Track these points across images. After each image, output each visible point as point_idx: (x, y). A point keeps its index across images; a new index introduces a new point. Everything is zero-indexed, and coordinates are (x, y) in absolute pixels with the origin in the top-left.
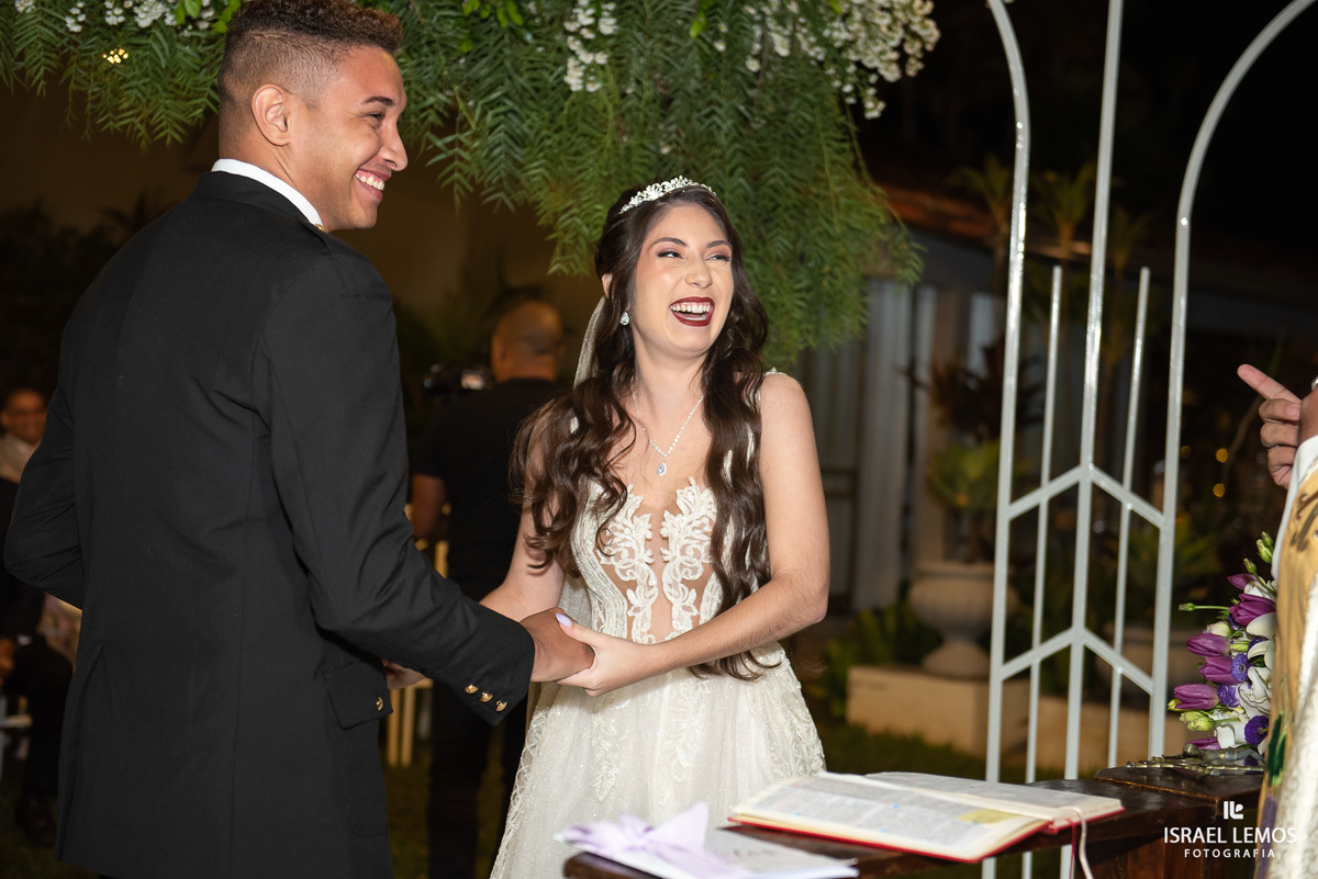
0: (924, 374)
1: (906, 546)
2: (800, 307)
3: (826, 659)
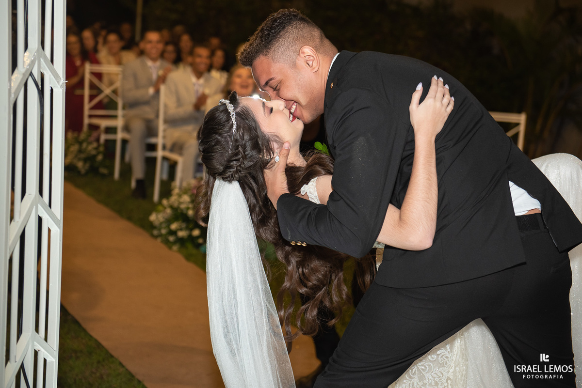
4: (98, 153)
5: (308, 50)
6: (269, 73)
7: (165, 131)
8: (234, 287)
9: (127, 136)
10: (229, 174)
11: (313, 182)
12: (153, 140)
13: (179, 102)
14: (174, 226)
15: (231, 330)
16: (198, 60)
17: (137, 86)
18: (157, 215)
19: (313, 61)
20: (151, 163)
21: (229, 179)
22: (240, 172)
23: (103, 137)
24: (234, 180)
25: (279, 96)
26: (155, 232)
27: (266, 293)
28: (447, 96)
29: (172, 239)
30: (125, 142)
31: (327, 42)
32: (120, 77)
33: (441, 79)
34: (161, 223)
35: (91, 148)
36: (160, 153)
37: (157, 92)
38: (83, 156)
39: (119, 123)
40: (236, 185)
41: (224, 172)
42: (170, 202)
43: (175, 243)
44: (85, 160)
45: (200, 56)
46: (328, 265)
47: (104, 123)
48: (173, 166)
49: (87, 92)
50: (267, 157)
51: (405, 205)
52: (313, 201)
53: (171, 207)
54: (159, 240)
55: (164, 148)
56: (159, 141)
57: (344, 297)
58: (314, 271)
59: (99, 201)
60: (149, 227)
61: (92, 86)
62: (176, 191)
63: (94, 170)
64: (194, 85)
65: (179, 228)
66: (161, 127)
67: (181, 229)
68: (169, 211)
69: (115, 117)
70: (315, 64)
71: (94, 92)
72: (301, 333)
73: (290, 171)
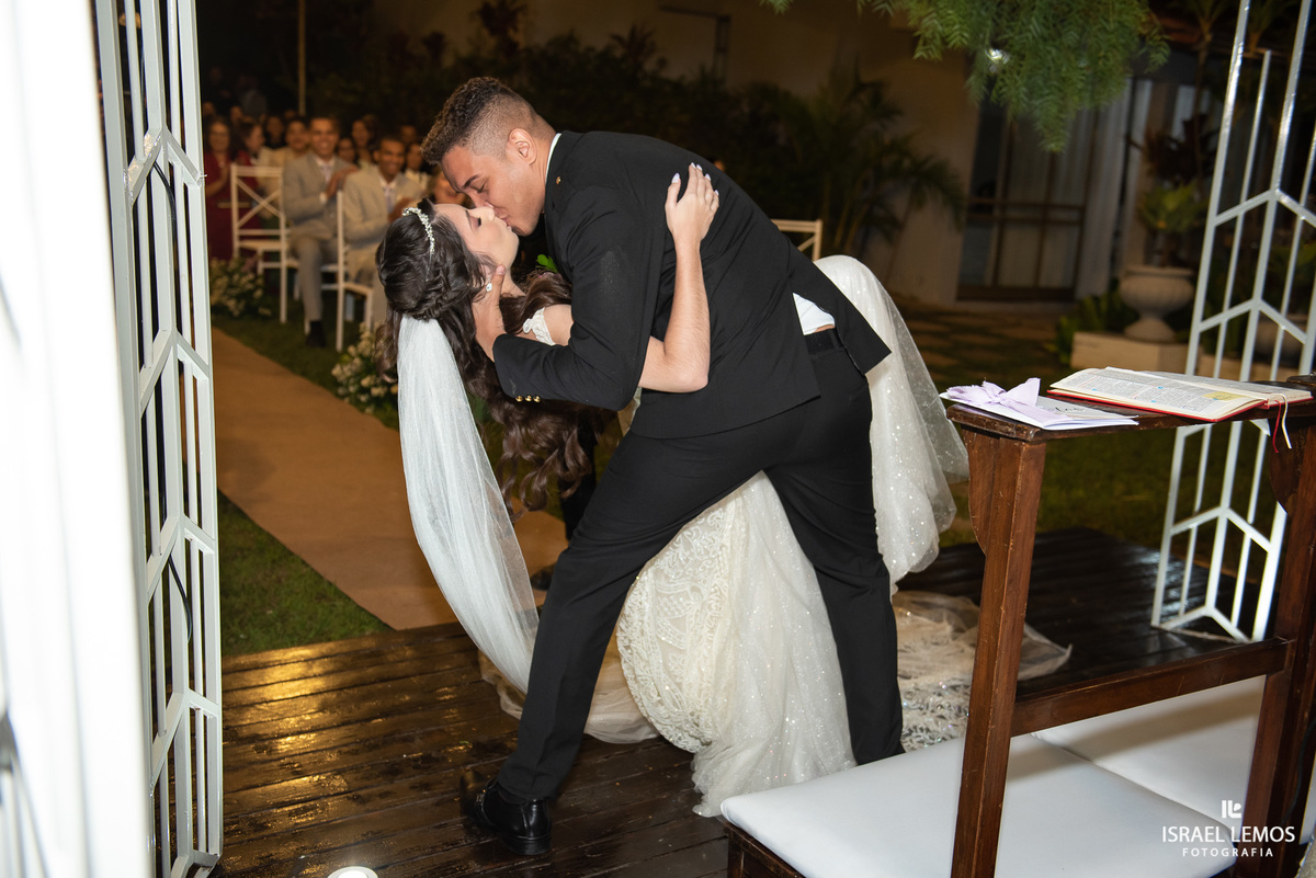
0: (1139, 137)
1: (1114, 259)
2: (1081, 80)
3: (1058, 328)
4: (257, 287)
5: (520, 135)
6: (470, 169)
7: (346, 254)
8: (440, 460)
9: (294, 263)
10: (425, 309)
11: (539, 316)
12: (331, 268)
13: (365, 215)
14: (365, 382)
15: (440, 515)
16: (386, 158)
17: (305, 195)
18: (342, 368)
19: (528, 148)
20: (329, 299)
21: (425, 317)
22: (441, 305)
23: (262, 266)
24: (432, 317)
25: (487, 201)
26: (341, 391)
27: (483, 464)
28: (710, 190)
29: (363, 398)
30: (292, 271)
31: (540, 121)
32: (280, 182)
33: (699, 167)
34: (348, 378)
35: (245, 281)
36: (341, 286)
37: (332, 199)
38: (234, 292)
39: (282, 246)
40: (434, 325)
41: (419, 306)
42: (360, 350)
43: (368, 403)
44: (238, 298)
45: (389, 153)
46: (559, 420)
47: (262, 247)
48: (360, 301)
49: (235, 205)
50: (475, 285)
51: (670, 336)
52: (542, 340)
53: (361, 356)
54: (347, 400)
55: (347, 277)
56: (340, 269)
57: (581, 461)
58: (542, 430)
59: (261, 353)
60: (332, 384)
61: (242, 196)
62: (367, 334)
63: (251, 311)
64: (384, 190)
65: (372, 383)
66: (341, 249)
67: (376, 386)
68: (357, 361)
69: (277, 238)
70: (531, 154)
71: (245, 205)
72: (526, 510)
73: (506, 304)
